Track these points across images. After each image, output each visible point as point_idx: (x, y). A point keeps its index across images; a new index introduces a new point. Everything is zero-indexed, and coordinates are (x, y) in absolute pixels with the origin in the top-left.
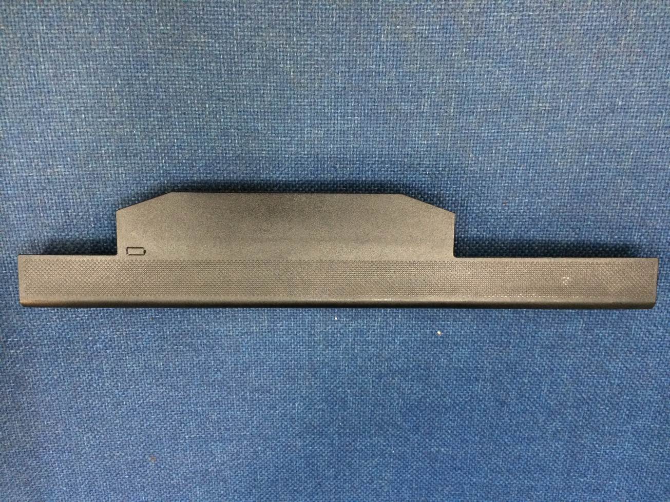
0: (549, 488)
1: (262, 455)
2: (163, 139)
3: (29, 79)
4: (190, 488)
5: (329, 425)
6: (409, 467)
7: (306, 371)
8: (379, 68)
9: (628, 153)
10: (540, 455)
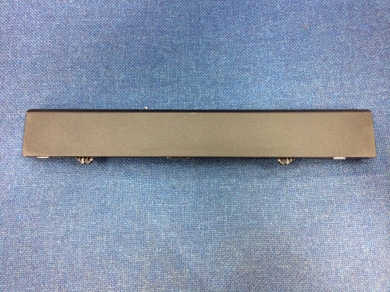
0: (77, 17)
1: (242, 31)
2: (303, 213)
3: (375, 243)
4: (283, 9)
5: (205, 50)
6: (158, 26)
7: (220, 82)
8: (189, 255)
9: (52, 215)
10: (83, 38)
